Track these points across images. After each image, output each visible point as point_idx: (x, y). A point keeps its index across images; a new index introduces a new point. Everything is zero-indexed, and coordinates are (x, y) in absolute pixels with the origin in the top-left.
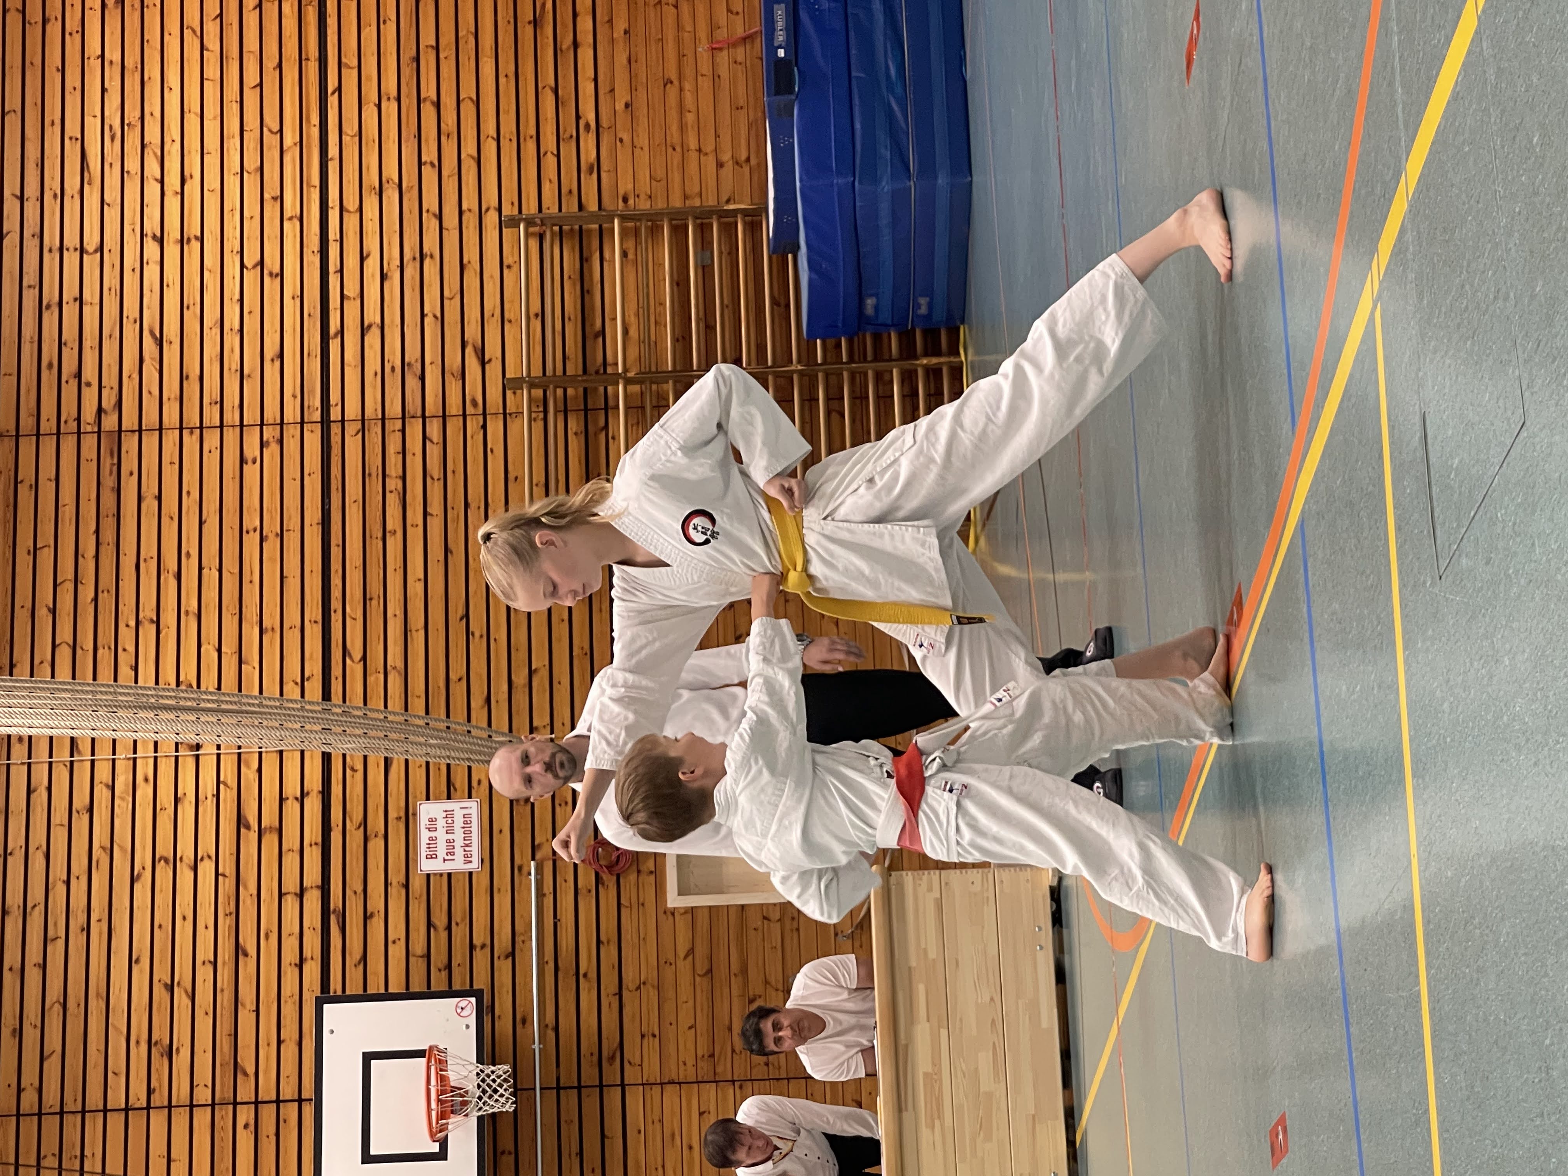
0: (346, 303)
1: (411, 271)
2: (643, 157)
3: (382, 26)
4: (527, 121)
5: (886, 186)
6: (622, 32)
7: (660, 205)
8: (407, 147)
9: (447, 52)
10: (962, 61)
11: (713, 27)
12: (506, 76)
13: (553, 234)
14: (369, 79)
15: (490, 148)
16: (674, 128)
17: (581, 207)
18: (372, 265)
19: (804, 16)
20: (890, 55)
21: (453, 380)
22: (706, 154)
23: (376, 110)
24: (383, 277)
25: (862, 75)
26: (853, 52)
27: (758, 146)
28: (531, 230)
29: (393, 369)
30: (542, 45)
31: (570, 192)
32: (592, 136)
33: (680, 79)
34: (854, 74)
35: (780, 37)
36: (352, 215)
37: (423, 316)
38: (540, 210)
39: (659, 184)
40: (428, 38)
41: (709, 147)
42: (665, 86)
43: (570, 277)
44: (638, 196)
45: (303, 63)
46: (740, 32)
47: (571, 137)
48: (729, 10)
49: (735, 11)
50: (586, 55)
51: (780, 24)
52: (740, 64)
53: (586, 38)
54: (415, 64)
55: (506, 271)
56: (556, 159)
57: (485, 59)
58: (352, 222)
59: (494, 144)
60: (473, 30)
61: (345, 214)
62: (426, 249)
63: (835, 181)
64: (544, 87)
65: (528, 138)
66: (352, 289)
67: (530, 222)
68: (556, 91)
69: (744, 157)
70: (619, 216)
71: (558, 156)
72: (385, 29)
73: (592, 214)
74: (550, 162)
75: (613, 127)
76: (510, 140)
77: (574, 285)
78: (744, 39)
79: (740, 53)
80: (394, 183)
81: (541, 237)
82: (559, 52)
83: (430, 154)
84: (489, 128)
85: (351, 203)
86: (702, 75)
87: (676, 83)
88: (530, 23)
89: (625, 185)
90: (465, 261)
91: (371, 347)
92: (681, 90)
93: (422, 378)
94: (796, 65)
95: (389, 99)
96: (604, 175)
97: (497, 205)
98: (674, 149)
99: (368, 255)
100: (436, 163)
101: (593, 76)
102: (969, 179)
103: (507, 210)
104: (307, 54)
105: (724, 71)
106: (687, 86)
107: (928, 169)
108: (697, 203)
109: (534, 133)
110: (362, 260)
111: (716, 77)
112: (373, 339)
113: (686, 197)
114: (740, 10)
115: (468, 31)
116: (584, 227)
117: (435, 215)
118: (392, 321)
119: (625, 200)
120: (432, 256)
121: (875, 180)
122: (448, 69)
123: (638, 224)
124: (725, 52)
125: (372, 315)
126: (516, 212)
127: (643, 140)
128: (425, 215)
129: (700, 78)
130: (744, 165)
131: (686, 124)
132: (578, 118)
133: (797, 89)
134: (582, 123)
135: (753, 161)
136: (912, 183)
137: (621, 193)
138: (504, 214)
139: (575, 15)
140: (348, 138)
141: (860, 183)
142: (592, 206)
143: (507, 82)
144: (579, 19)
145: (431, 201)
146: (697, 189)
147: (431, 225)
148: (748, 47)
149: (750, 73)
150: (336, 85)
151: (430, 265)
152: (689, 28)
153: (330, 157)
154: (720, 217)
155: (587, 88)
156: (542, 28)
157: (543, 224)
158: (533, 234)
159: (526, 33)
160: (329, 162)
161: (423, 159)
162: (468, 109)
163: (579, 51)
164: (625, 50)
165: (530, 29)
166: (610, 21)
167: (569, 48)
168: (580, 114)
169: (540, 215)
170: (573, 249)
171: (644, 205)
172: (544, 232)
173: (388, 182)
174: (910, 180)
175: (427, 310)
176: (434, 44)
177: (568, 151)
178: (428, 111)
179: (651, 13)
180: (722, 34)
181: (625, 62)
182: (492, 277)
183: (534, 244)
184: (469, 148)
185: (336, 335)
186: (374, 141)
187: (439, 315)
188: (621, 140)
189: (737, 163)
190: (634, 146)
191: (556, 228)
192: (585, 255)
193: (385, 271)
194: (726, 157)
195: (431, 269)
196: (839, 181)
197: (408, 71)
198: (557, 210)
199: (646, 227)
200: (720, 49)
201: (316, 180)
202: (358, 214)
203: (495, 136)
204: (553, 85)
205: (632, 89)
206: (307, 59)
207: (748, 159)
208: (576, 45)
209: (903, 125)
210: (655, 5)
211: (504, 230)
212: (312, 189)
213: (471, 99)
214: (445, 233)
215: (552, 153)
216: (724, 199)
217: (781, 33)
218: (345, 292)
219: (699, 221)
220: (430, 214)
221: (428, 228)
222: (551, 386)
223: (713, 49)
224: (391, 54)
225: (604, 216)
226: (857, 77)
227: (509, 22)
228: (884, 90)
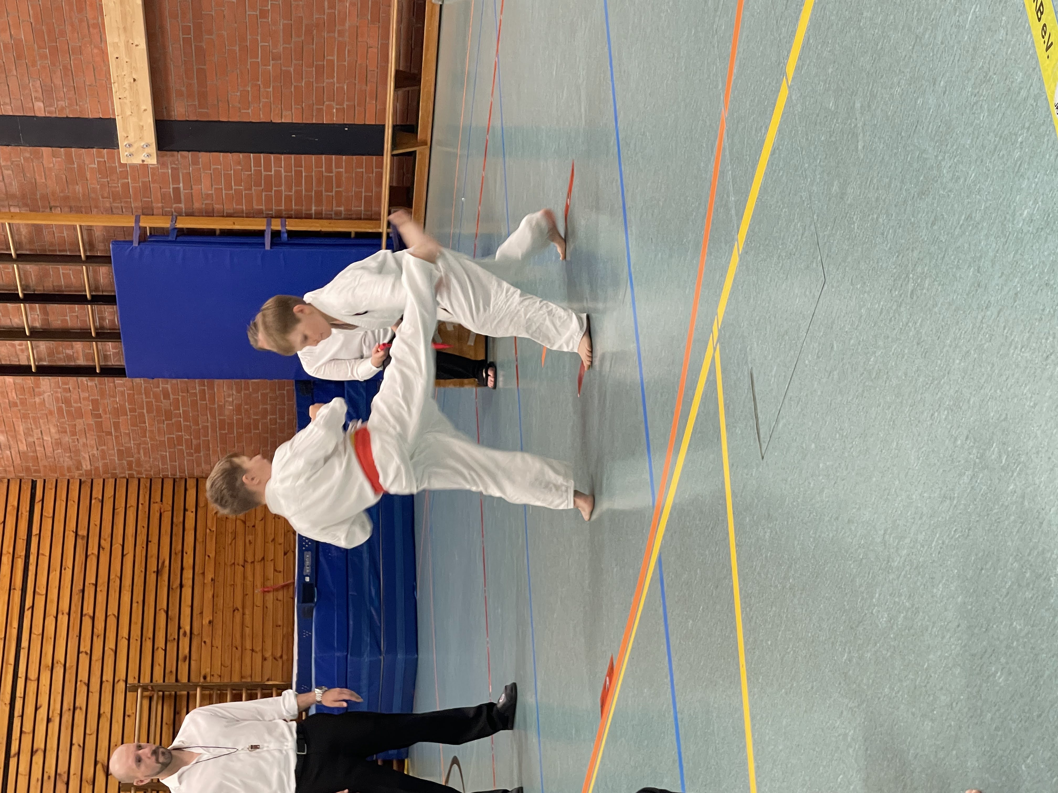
0: (23, 735)
1: (67, 717)
2: (217, 653)
3: (63, 571)
4: (148, 630)
5: (366, 659)
6: (210, 579)
7: (226, 680)
8: (71, 642)
9: (102, 588)
10: (414, 588)
11: (265, 578)
12: (138, 602)
13: (158, 697)
14: (52, 601)
15: (123, 644)
16: (238, 636)
17: (177, 680)
18: (42, 713)
19: (322, 559)
20: (372, 583)
21: (87, 785)
22: (256, 652)
23: (54, 620)
24: (49, 720)
25: (355, 594)
26: (351, 580)
27: (288, 650)
28: (146, 693)
29: (49, 777)
30: (160, 586)
31: (171, 672)
32: (187, 640)
33: (243, 608)
34: (350, 593)
35: (307, 570)
36: (32, 683)
37: (71, 744)
38: (151, 681)
39: (226, 669)
40: (91, 579)
41: (258, 648)
42: (234, 611)
43: (166, 724)
44: (213, 675)
45: (12, 591)
46: (281, 583)
47: (174, 639)
48: (275, 570)
49: (278, 570)
50: (187, 592)
51: (308, 562)
52: (280, 601)
53: (188, 582)
54: (81, 594)
55: (127, 719)
56: (164, 652)
57: (125, 592)
58: (32, 686)
59: (127, 642)
60: (119, 575)
61: (28, 682)
62: (77, 704)
63: (336, 654)
64: (160, 610)
65: (147, 639)
66: (28, 727)
67: (145, 689)
68: (167, 613)
69: (279, 655)
70: (199, 686)
71: (165, 650)
72: (65, 573)
73: (184, 685)
74: (160, 654)
75: (201, 634)
76: (137, 640)
77: (169, 729)
78: (283, 587)
79: (280, 595)
80: (61, 664)
81: (151, 699)
82: (170, 589)
83: (85, 647)
84: (124, 632)
85: (33, 675)
86: (257, 606)
87: (241, 610)
88: (154, 572)
89: (206, 670)
90: (102, 712)
91: (37, 763)
92: (244, 614)
93: (67, 784)
94: (316, 586)
95: (63, 614)
96: (192, 662)
97: (124, 679)
98: (237, 649)
99: (40, 707)
100: (89, 652)
101: (190, 604)
102: (416, 656)
103: (130, 681)
104: (14, 585)
105: (270, 605)
106: (248, 612)
107: (392, 648)
108: (249, 680)
109: (151, 636)
110: (36, 709)
111: (265, 607)
112: (38, 758)
113: (242, 677)
114: (282, 570)
115: (116, 576)
116: (178, 693)
117: (85, 683)
118: (52, 748)
119: (205, 678)
120: (81, 709)
121: (360, 654)
122: (101, 598)
123: (212, 692)
124: (271, 594)
125: (39, 743)
126: (136, 682)
127: (218, 643)
128: (79, 683)
129: (255, 607)
130: (279, 659)
131: (245, 635)
132: (179, 628)
133: (315, 600)
134: (182, 632)
135: (285, 657)
136: (382, 658)
137: (203, 673)
138: (129, 681)
139: (182, 569)
140: (35, 636)
141: (351, 655)
142: (184, 679)
143: (138, 606)
144: (185, 572)
145: (83, 675)
146: (249, 672)
147: (82, 690)
148: (285, 591)
149: (285, 606)
150: (31, 604)
151: (79, 714)
152: (250, 578)
153: (22, 646)
154: (262, 689)
155: (186, 611)
156: (161, 575)
157: (153, 690)
158: (146, 696)
159: (152, 578)
160: (22, 650)
161: (81, 649)
162: (112, 621)
163: (183, 589)
164: (211, 590)
165: (154, 576)
166: (203, 573)
167: (177, 588)
168: (181, 625)
169: (152, 684)
170: (170, 706)
171: (216, 680)
172: (153, 695)
173: (57, 663)
174: (380, 654)
175: (74, 741)
176: (94, 583)
177: (172, 647)
178: (87, 622)
179: (229, 570)
180: (270, 583)
181: (211, 596)
182: (117, 722)
183: (146, 703)
184: (111, 644)
185: (14, 756)
186: (51, 638)
187: (82, 745)
188: (205, 642)
189: (275, 658)
190: (212, 646)
191: (161, 693)
192: (177, 709)
193: (50, 717)
194: (268, 654)
195: (80, 716)
196: (337, 654)
197: (77, 598)
198: (162, 681)
199: (217, 694)
200: (268, 592)
201: (12, 660)
202: (36, 682)
203: (127, 637)
204: (166, 609)
205: (214, 612)
206: (14, 589)
207: (281, 657)
208: (181, 586)
209: (379, 624)
210: (231, 565)
211: (128, 693)
212: (9, 666)
213: (114, 615)
214: (90, 694)
215: (162, 649)
216: (266, 678)
217: (308, 568)
218: (23, 729)
219: (249, 692)
220: (82, 683)
221: (80, 691)
222: (149, 790)
223: (264, 592)
224: (67, 587)
225: (191, 686)
226: (351, 595)
227: (142, 571)
228: (368, 604)
